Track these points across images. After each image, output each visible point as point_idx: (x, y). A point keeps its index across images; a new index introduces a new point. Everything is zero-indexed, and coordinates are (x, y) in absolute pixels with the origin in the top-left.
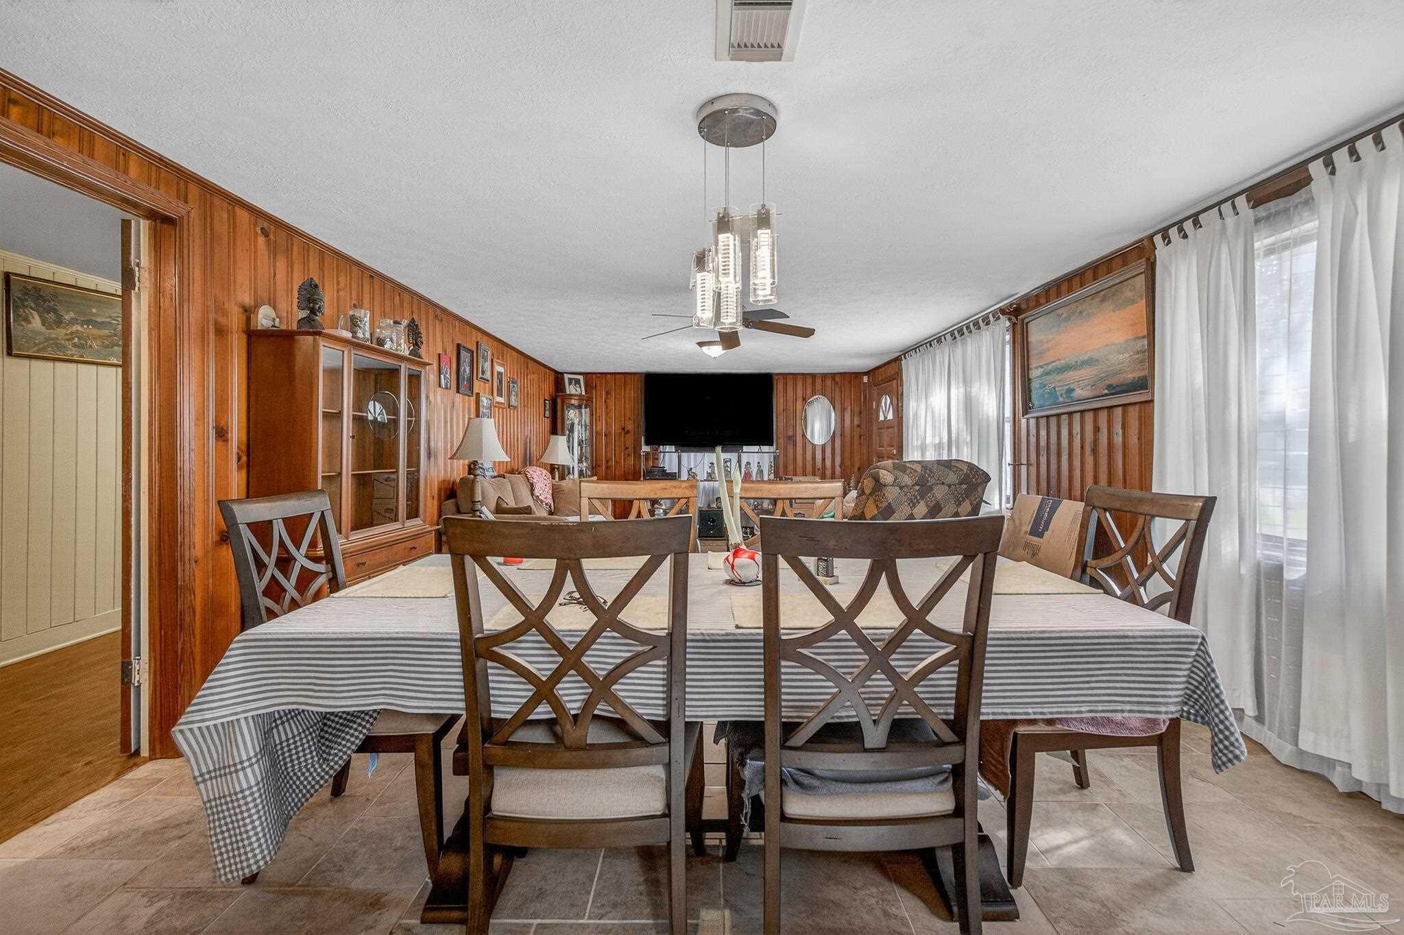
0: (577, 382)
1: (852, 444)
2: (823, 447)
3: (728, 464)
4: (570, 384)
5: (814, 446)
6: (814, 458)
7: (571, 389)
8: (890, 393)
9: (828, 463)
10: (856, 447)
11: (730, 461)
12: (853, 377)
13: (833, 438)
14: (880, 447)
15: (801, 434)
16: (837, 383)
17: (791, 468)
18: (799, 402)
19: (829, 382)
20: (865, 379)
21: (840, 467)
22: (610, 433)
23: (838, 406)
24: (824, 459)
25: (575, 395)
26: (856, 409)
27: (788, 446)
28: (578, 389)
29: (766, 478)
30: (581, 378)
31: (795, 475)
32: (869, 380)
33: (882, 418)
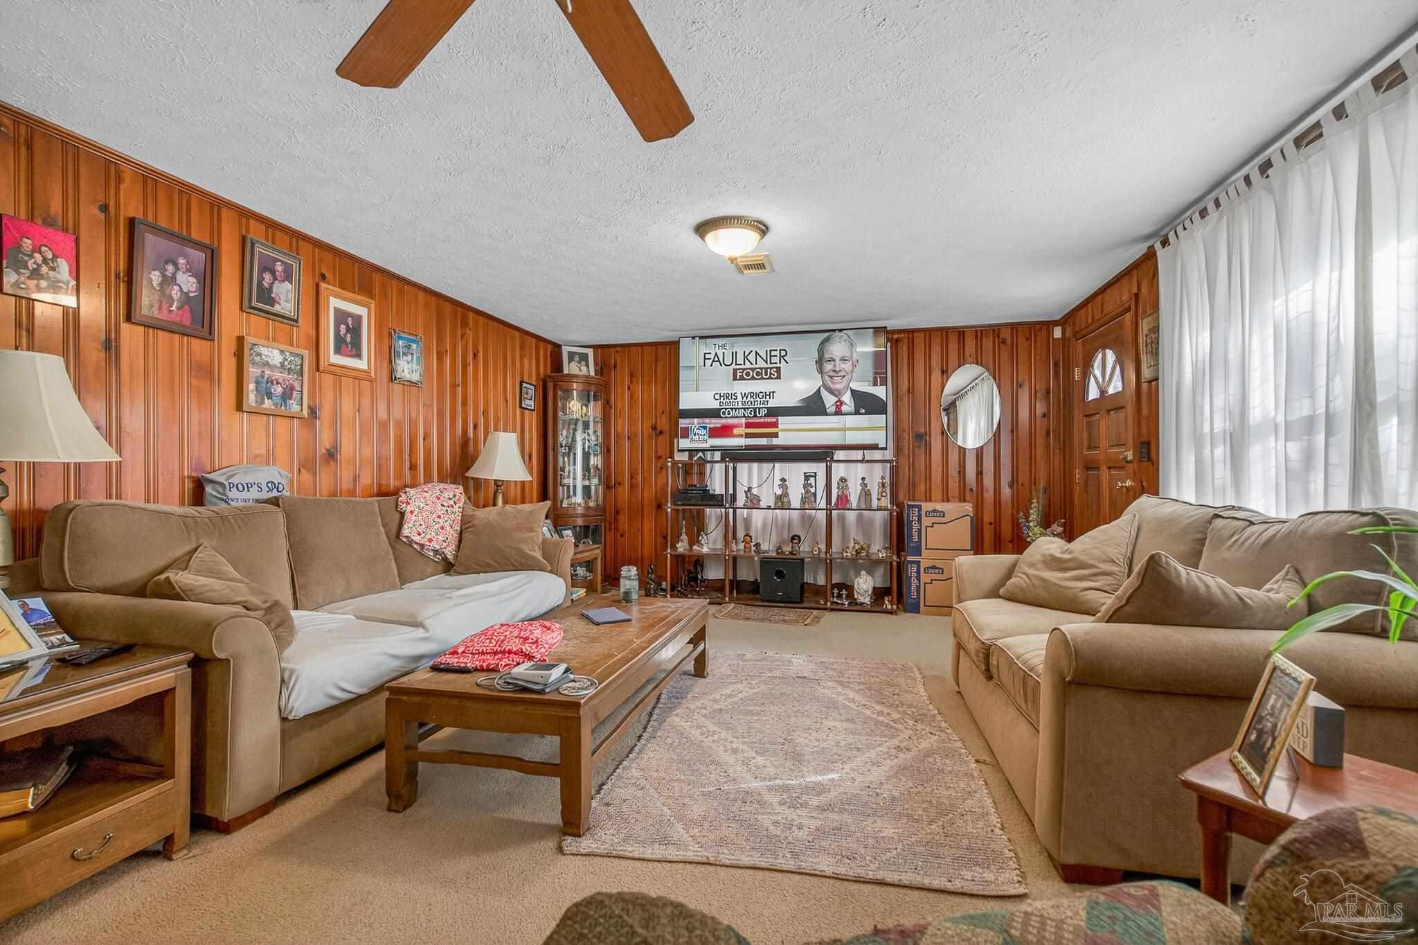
0: (584, 358)
1: (1032, 446)
2: (980, 452)
3: (812, 480)
4: (571, 360)
5: (962, 451)
6: (962, 472)
7: (570, 368)
8: (1116, 343)
9: (988, 481)
10: (1040, 451)
11: (815, 477)
12: (1033, 331)
13: (997, 437)
14: (1090, 448)
15: (939, 431)
16: (1004, 342)
17: (922, 487)
18: (936, 375)
19: (988, 343)
20: (1057, 333)
21: (1011, 486)
22: (636, 435)
23: (1005, 379)
24: (980, 473)
25: (576, 376)
26: (1041, 387)
27: (917, 451)
28: (584, 369)
29: (875, 504)
30: (590, 352)
31: (929, 499)
32: (1063, 333)
33: (1093, 393)
